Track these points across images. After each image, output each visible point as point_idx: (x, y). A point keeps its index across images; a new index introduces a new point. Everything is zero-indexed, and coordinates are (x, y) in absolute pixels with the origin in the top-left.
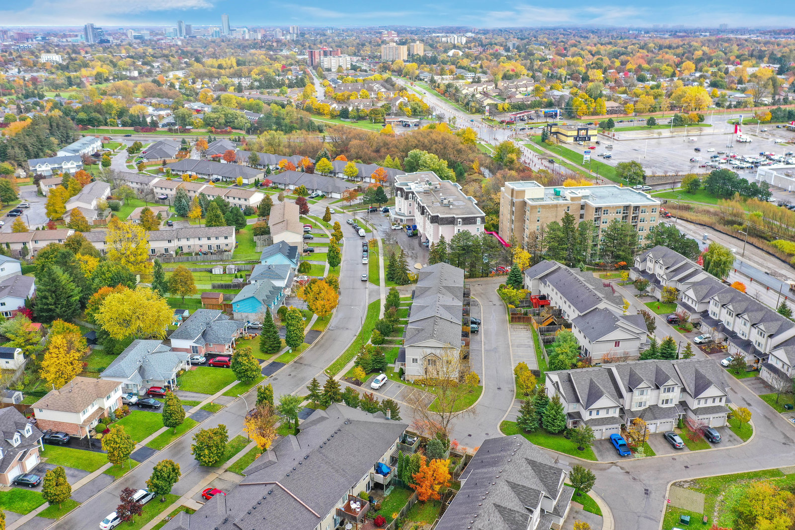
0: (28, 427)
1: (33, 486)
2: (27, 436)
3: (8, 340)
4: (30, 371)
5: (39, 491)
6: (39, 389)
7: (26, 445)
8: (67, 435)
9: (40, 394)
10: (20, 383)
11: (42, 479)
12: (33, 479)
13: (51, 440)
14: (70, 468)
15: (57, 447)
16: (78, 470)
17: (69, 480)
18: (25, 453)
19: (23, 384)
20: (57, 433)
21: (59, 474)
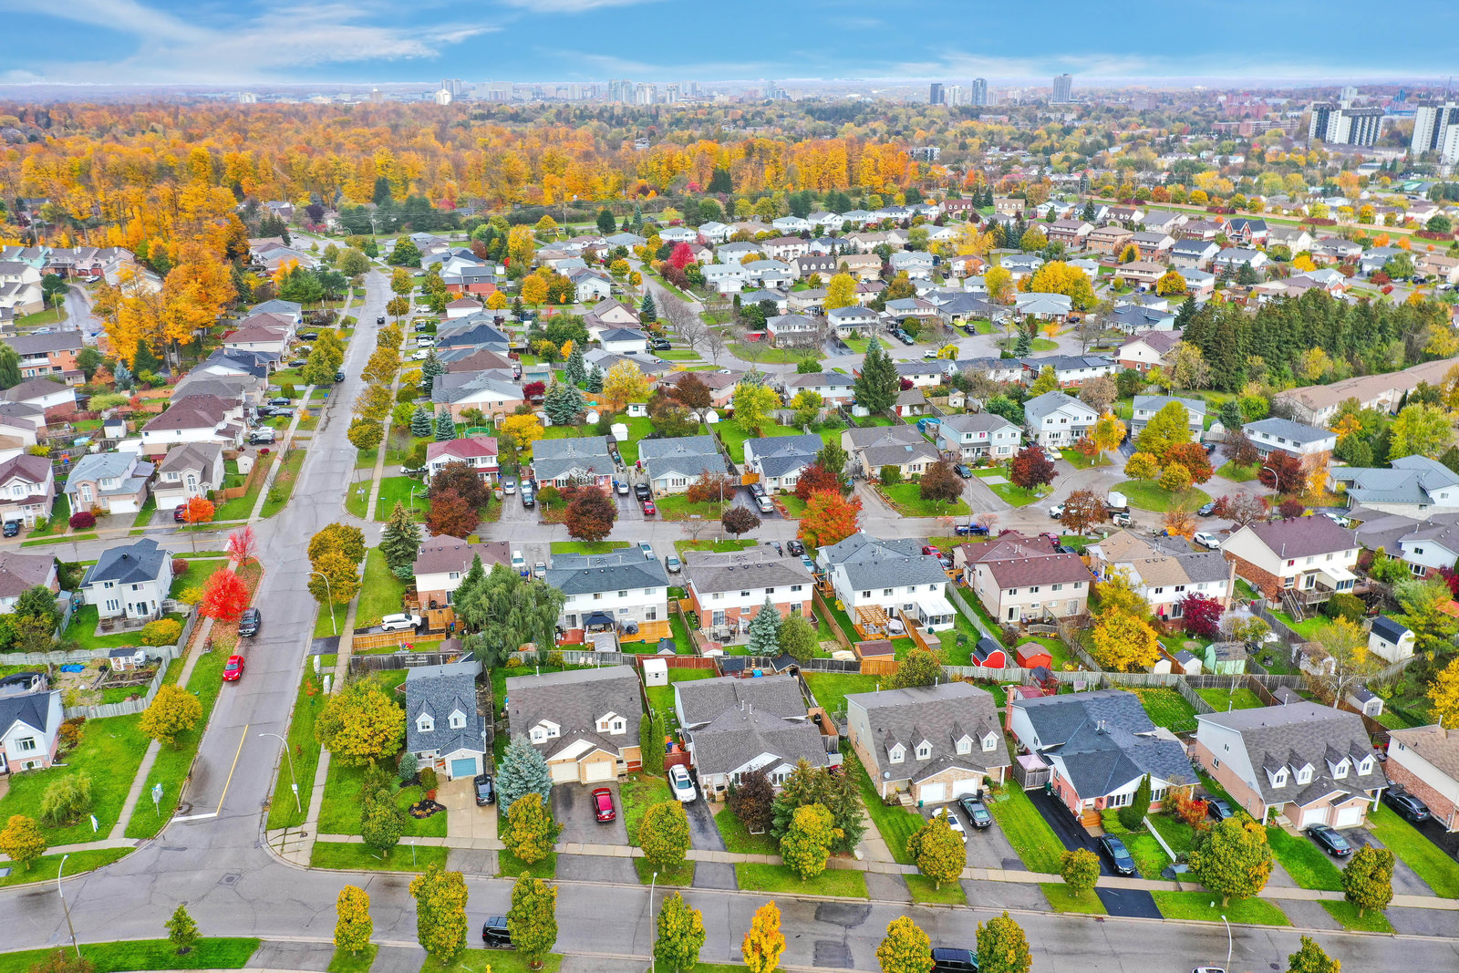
0: (1370, 760)
1: (1335, 854)
2: (1361, 773)
3: (1401, 611)
4: (1413, 676)
5: (1340, 867)
6: (1414, 712)
7: (1353, 787)
8: (1426, 809)
9: (1413, 722)
10: (1388, 686)
11: (1353, 852)
12: (1340, 844)
13: (1397, 802)
14: (1405, 866)
15: (1399, 820)
16: (1417, 877)
17: (1394, 881)
18: (1345, 797)
19: (1393, 690)
20: (1411, 797)
21: (1384, 862)
